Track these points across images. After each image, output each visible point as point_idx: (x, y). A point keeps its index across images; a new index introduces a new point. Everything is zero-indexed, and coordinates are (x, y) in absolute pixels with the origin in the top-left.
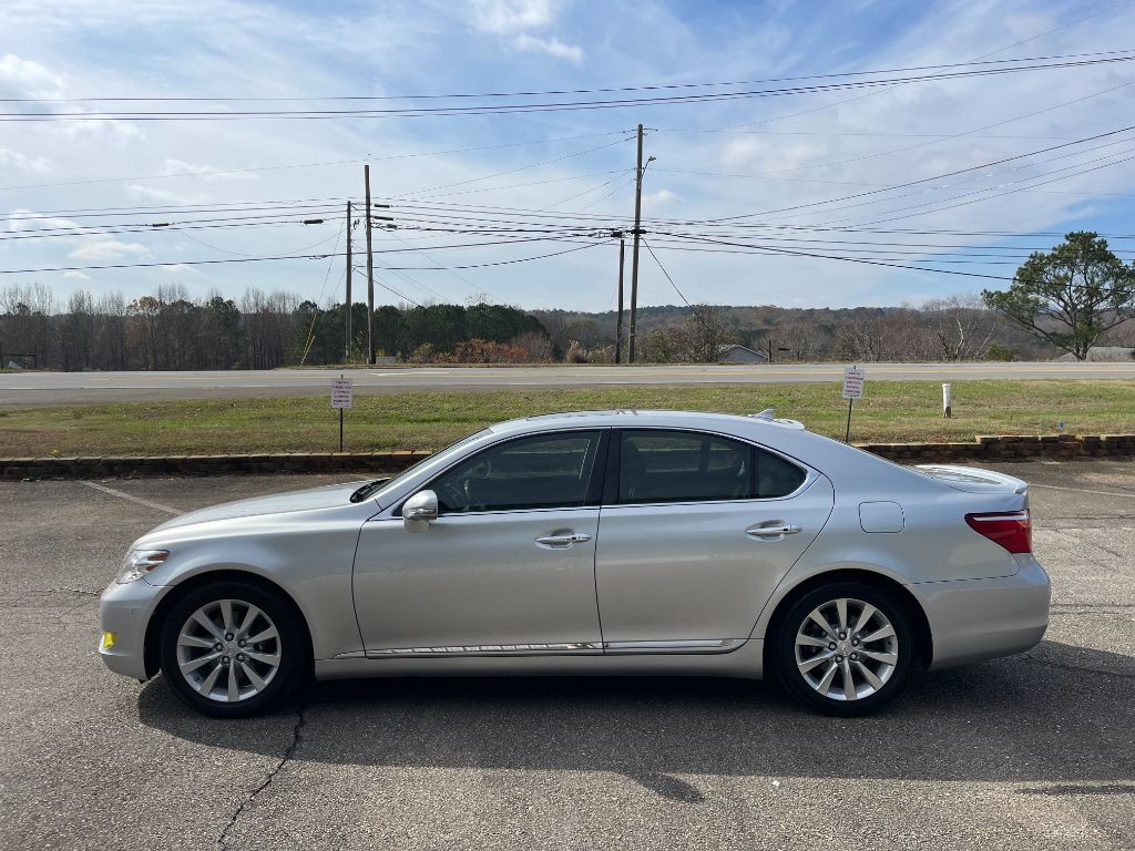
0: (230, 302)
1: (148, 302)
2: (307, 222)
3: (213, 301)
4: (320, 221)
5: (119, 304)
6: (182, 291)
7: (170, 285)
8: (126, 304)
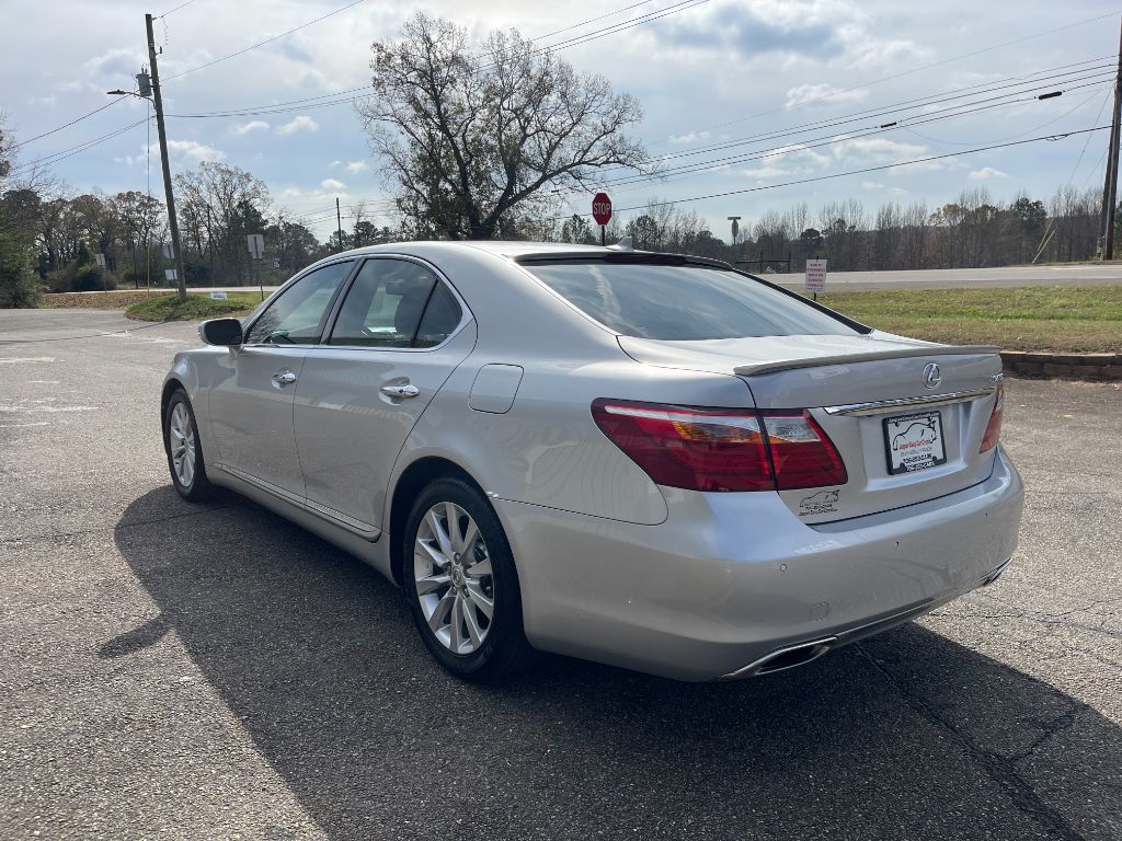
0: (1037, 204)
1: (952, 210)
2: (1041, 98)
3: (1018, 203)
4: (1059, 94)
5: (921, 213)
6: (985, 196)
7: (973, 190)
8: (929, 214)
